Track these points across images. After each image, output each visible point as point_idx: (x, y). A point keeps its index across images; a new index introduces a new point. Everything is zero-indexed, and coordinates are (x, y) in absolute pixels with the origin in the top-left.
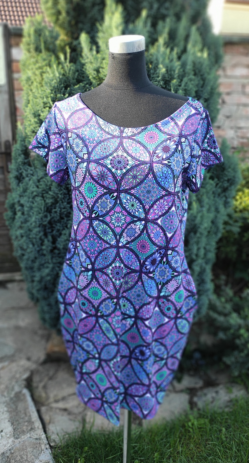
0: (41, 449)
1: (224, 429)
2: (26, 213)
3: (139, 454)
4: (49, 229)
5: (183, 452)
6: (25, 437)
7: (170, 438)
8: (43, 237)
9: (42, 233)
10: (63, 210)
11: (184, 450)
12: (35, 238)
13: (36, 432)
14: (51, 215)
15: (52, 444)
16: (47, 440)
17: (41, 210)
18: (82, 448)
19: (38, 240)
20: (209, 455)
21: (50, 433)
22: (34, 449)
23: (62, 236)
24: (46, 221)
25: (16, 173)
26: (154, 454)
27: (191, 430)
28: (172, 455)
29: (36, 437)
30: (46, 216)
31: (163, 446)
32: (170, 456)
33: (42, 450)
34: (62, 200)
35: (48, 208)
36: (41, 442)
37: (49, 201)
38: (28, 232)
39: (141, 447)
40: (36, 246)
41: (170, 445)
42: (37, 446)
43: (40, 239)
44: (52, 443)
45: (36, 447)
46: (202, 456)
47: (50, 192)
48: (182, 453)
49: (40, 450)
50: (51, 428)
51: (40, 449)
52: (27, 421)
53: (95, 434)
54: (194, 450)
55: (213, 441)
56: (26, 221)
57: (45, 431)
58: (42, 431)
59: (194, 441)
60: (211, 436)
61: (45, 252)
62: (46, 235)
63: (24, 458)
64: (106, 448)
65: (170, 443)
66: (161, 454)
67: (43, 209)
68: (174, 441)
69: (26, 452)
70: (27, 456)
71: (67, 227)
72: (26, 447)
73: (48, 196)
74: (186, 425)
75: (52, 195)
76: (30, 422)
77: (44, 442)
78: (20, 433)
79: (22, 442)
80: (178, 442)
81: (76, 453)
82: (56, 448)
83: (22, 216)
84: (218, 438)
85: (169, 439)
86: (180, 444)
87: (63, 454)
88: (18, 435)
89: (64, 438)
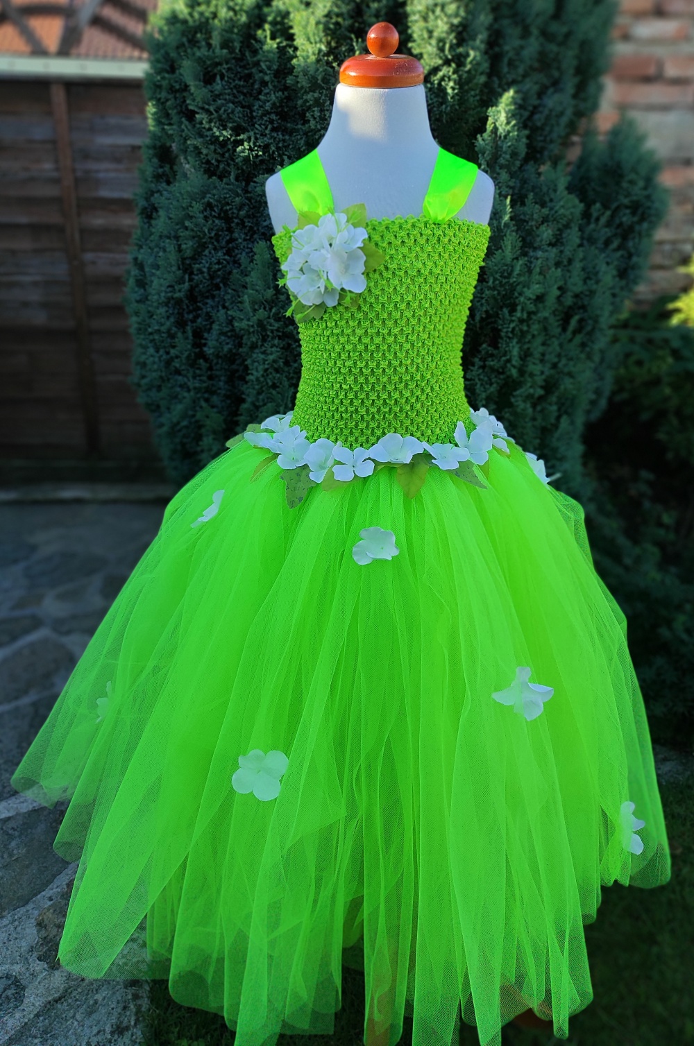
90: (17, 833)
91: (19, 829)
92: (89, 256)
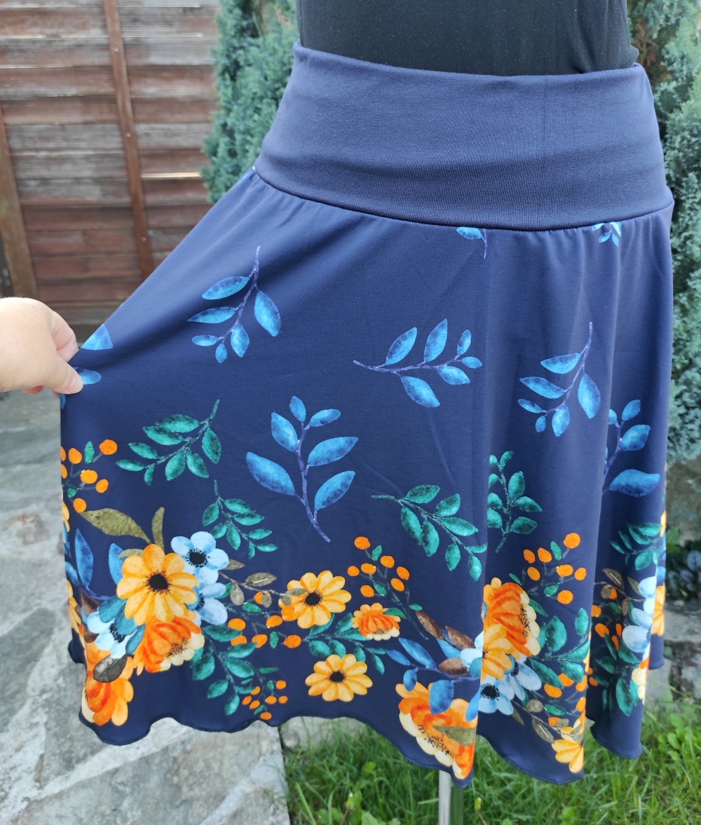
0: (260, 751)
5: (650, 818)
7: (609, 770)
11: (653, 811)
15: (289, 743)
22: (243, 747)
31: (589, 788)
33: (260, 755)
36: (262, 732)
41: (610, 791)
42: (252, 742)
44: (289, 739)
45: (249, 744)
49: (256, 752)
63: (213, 769)
65: (611, 785)
66: (583, 813)
68: (623, 779)
69: (221, 754)
70: (222, 763)
77: (268, 734)
80: (633, 785)
82: (296, 753)
85: (606, 773)
86: (641, 791)
90: (128, 790)
91: (130, 784)
92: (141, 128)
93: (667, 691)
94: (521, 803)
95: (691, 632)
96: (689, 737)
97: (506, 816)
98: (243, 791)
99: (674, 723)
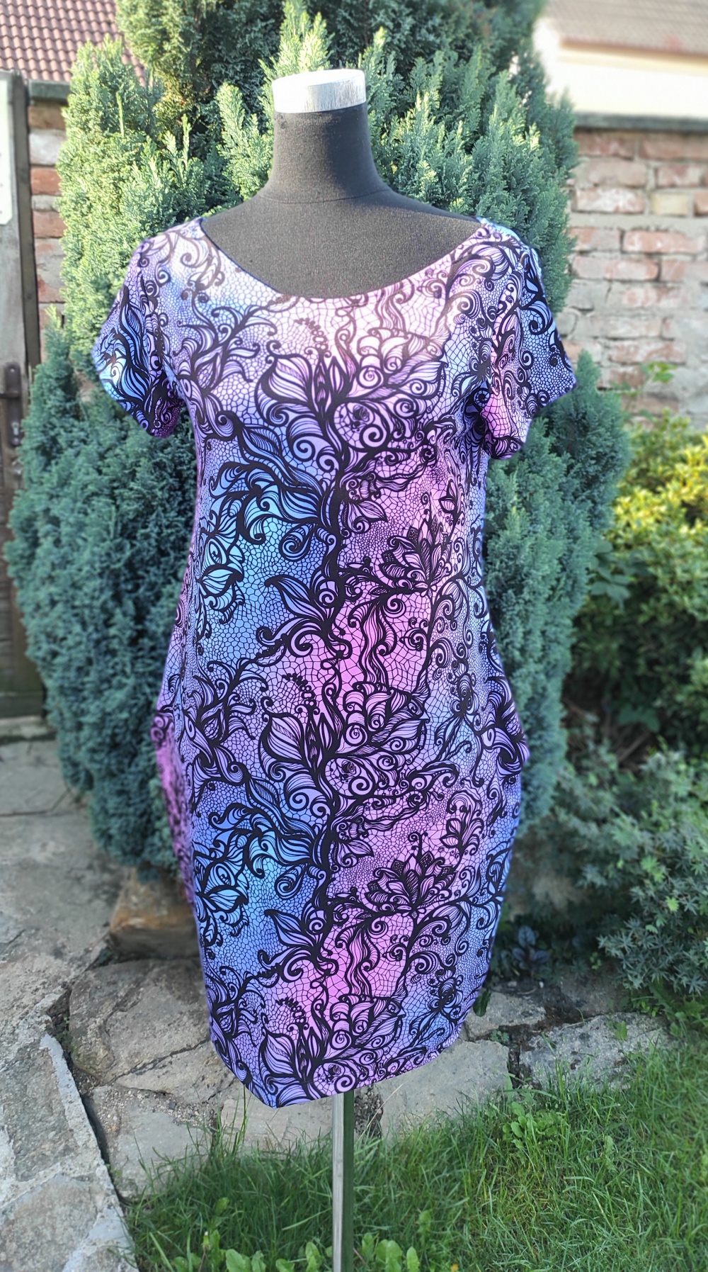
0: (95, 1207)
1: (609, 1140)
2: (64, 540)
3: (376, 1215)
4: (126, 581)
5: (499, 1210)
6: (46, 1175)
7: (459, 1168)
8: (111, 604)
9: (108, 594)
10: (166, 532)
11: (502, 1202)
12: (90, 607)
13: (79, 1159)
14: (133, 546)
15: (125, 1194)
16: (113, 1181)
17: (109, 533)
18: (212, 1201)
19: (97, 611)
20: (573, 1214)
21: (118, 1160)
22: (75, 1207)
23: (163, 601)
24: (119, 561)
25: (42, 438)
26: (418, 1213)
27: (519, 1145)
28: (468, 1219)
29: (79, 1172)
30: (120, 548)
31: (441, 1191)
32: (462, 1221)
33: (97, 1212)
34: (163, 505)
35: (124, 527)
36: (94, 1186)
37: (130, 508)
38: (71, 592)
39: (380, 1194)
40: (91, 629)
41: (461, 1188)
42: (84, 1199)
43: (104, 609)
44: (125, 1189)
45: (81, 1202)
46: (552, 1218)
47: (132, 484)
48: (495, 1210)
49: (92, 1210)
50: (122, 1147)
51: (91, 1206)
52: (54, 1128)
53: (248, 1159)
54: (528, 1202)
55: (580, 1175)
56: (65, 562)
57: (105, 1157)
58: (99, 1155)
59: (529, 1176)
60: (576, 1160)
61: (115, 644)
62: (117, 597)
63: (45, 1236)
64: (281, 1200)
65: (462, 1183)
66: (437, 1216)
67: (112, 529)
68: (472, 1176)
69: (50, 1217)
70: (54, 1228)
71: (175, 575)
72: (52, 1203)
73: (127, 493)
74: (505, 1130)
75: (138, 492)
76: (63, 1130)
77: (101, 1187)
78: (34, 1163)
79: (40, 1189)
80: (482, 1179)
81: (195, 1216)
82: (136, 1203)
83: (55, 550)
84: (594, 1167)
85: (457, 1172)
86: (489, 1185)
87: (158, 1221)
88: (29, 1169)
89: (159, 1176)
93: (506, 1079)
94: (381, 1215)
95: (526, 1014)
96: (530, 1124)
97: (366, 1231)
98: (83, 1255)
99: (515, 1112)
